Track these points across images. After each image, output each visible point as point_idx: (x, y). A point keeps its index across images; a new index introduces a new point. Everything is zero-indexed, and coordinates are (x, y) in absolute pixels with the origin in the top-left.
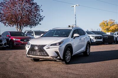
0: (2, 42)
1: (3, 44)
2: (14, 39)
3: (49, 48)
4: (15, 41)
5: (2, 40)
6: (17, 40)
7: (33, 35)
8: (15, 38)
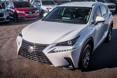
0: (3, 16)
1: (4, 18)
2: (18, 12)
3: (53, 52)
4: (18, 14)
5: (3, 14)
6: (21, 12)
7: (40, 5)
8: (19, 10)
